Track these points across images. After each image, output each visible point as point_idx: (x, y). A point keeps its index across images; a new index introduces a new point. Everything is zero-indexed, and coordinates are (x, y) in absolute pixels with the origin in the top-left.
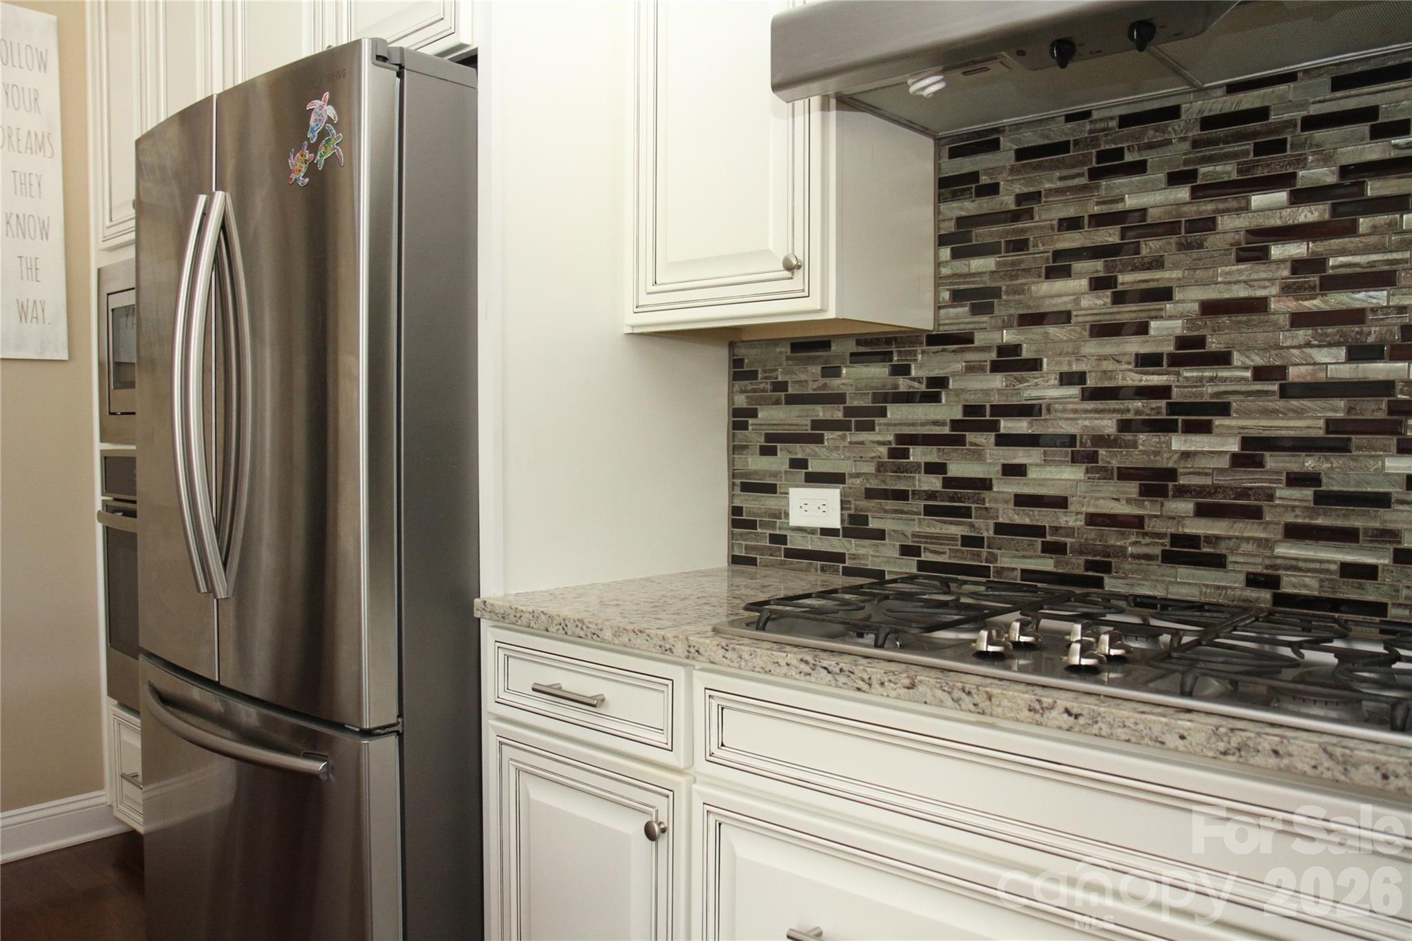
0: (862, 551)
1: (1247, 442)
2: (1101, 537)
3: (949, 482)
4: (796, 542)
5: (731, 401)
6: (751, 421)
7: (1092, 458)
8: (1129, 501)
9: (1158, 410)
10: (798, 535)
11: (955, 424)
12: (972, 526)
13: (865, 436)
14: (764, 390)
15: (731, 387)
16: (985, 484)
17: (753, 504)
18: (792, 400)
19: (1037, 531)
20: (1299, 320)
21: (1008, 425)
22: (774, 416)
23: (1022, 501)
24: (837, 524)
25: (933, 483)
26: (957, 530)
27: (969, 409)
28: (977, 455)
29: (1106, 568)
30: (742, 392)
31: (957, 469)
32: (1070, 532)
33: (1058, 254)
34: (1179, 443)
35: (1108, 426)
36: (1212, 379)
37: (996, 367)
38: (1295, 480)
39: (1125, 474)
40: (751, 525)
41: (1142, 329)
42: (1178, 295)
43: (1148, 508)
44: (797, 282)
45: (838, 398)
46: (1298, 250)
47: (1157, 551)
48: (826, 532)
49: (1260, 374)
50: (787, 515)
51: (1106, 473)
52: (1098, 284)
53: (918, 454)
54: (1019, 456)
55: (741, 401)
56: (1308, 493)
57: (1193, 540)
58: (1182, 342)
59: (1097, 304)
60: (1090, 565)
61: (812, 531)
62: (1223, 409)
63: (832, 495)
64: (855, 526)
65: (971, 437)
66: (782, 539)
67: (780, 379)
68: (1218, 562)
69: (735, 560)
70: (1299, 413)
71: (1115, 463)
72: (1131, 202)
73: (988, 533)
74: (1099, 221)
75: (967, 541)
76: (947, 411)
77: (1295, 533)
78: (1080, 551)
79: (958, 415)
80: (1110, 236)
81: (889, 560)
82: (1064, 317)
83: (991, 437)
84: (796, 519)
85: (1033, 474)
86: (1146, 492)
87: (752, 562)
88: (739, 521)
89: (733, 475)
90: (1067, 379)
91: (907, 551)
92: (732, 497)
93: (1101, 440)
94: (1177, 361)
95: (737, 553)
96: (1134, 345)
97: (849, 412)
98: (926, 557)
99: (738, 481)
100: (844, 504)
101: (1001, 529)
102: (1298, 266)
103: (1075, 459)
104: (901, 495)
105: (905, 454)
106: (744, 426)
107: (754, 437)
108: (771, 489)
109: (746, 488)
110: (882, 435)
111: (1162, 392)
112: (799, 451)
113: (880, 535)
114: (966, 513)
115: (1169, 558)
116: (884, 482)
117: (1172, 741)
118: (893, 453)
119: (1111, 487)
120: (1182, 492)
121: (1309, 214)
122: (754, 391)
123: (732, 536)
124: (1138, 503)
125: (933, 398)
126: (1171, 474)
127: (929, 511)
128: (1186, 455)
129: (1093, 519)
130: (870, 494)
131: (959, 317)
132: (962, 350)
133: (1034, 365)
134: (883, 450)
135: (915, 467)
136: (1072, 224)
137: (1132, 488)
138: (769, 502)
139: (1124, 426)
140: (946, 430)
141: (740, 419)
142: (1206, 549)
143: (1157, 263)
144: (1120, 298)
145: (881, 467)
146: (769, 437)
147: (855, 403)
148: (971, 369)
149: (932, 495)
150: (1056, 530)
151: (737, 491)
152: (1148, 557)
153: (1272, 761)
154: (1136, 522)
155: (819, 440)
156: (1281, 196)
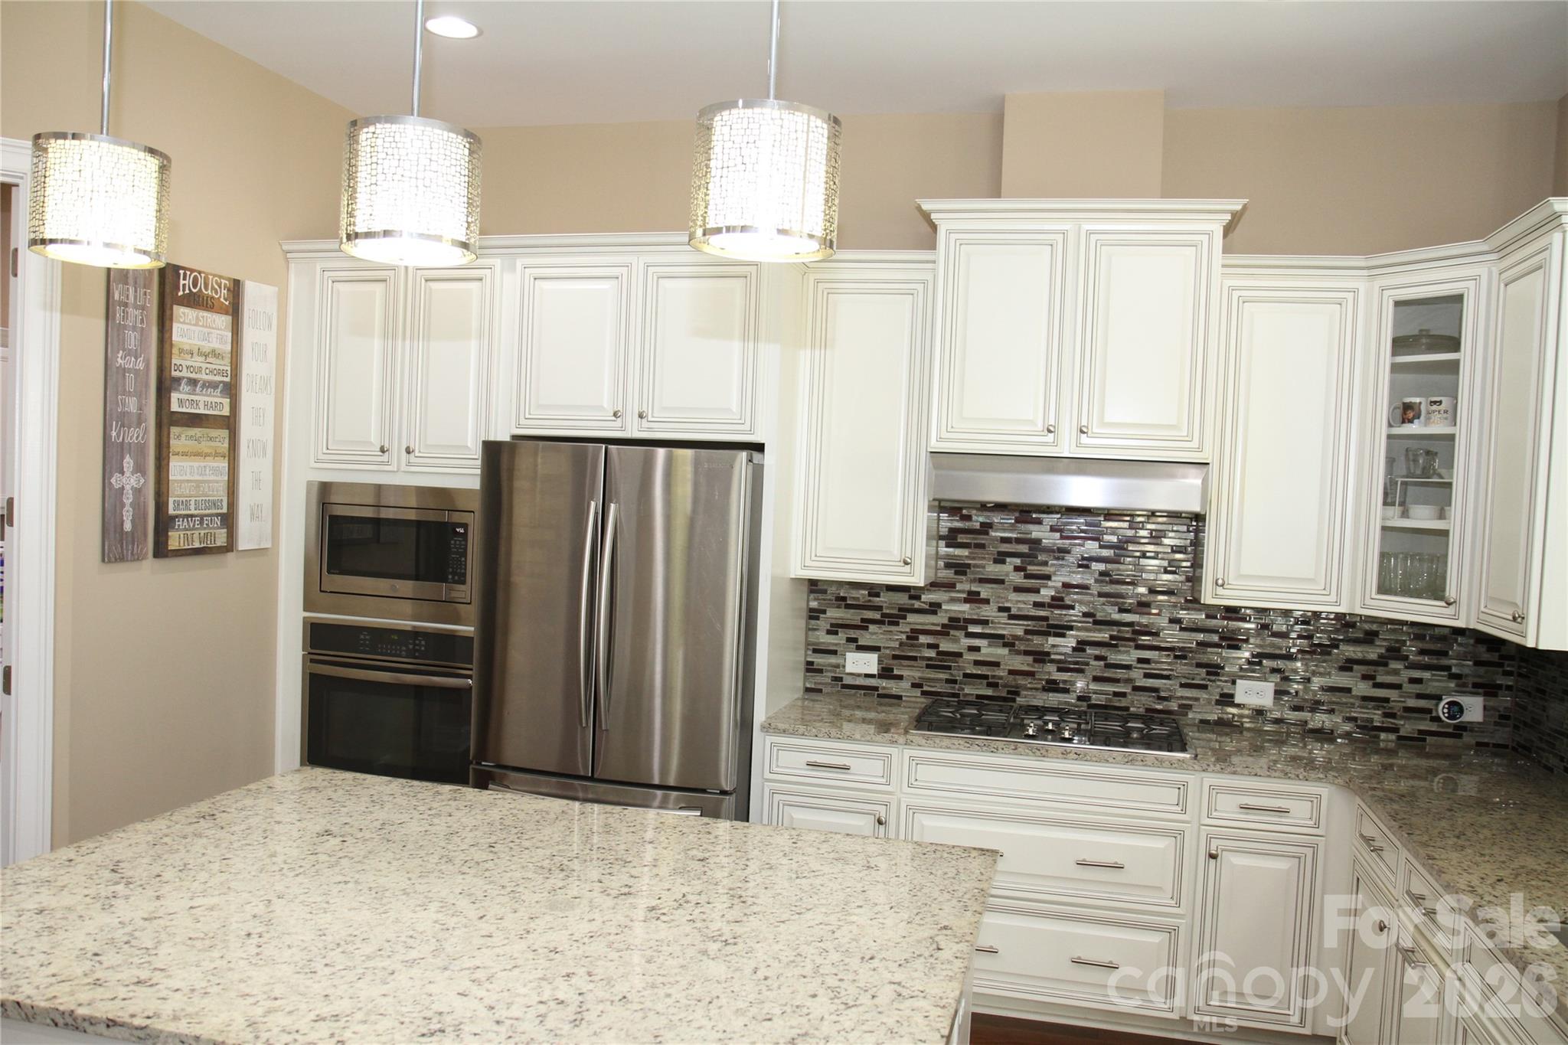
0: (889, 686)
1: (1079, 642)
2: (1015, 680)
3: (939, 653)
4: (848, 681)
5: (808, 605)
6: (822, 615)
7: (1012, 645)
8: (1028, 665)
9: (1042, 626)
10: (849, 677)
11: (944, 626)
12: (951, 674)
13: (893, 628)
14: (830, 600)
15: (808, 596)
16: (960, 655)
17: (819, 660)
18: (848, 607)
19: (985, 677)
20: (1100, 595)
21: (972, 629)
22: (835, 614)
23: (977, 663)
24: (876, 672)
25: (932, 653)
26: (943, 676)
27: (951, 619)
28: (956, 640)
29: (1017, 694)
30: (815, 599)
31: (945, 646)
32: (1001, 678)
33: (1000, 553)
34: (1052, 640)
35: (1020, 632)
36: (1065, 615)
37: (966, 601)
38: (1098, 658)
39: (1027, 653)
40: (820, 671)
41: (1037, 591)
42: (1053, 578)
43: (1036, 668)
44: (907, 568)
45: (879, 608)
46: (1101, 567)
47: (1040, 686)
48: (867, 676)
49: (1085, 615)
50: (844, 666)
51: (1018, 653)
52: (1017, 569)
53: (923, 639)
54: (976, 642)
55: (814, 604)
56: (1102, 663)
57: (1054, 682)
58: (1053, 598)
59: (1018, 579)
60: (1009, 692)
61: (859, 675)
62: (1071, 628)
63: (873, 658)
64: (886, 673)
65: (952, 632)
66: (841, 679)
67: (842, 595)
68: (1066, 691)
69: (808, 690)
70: (1100, 631)
71: (1022, 648)
72: (1034, 535)
73: (960, 678)
74: (1018, 541)
75: (948, 681)
76: (941, 619)
77: (1096, 679)
78: (1005, 686)
79: (946, 621)
80: (1024, 548)
81: (905, 690)
82: (1002, 582)
83: (963, 633)
84: (848, 669)
85: (983, 651)
86: (1035, 661)
87: (820, 691)
88: (810, 668)
89: (808, 644)
90: (1001, 609)
91: (914, 685)
92: (806, 655)
93: (1016, 637)
94: (1050, 606)
95: (808, 686)
96: (1033, 598)
97: (884, 615)
98: (925, 688)
99: (811, 648)
100: (880, 662)
101: (966, 675)
102: (1102, 574)
103: (1005, 645)
104: (914, 658)
105: (917, 639)
106: (817, 618)
107: (823, 624)
108: (835, 652)
109: (815, 651)
110: (904, 627)
111: (1046, 619)
112: (853, 634)
113: (900, 678)
114: (949, 668)
115: (1044, 689)
116: (903, 651)
117: (1111, 760)
118: (908, 638)
119: (1021, 658)
120: (1053, 661)
121: (1106, 553)
122: (824, 600)
123: (806, 679)
124: (1033, 666)
125: (935, 613)
126: (1048, 654)
127: (928, 666)
128: (1053, 646)
129: (1011, 672)
130: (895, 657)
131: (948, 574)
132: (949, 591)
133: (987, 601)
134: (904, 637)
135: (922, 645)
136: (1004, 540)
137: (1030, 659)
138: (832, 660)
139: (1027, 632)
140: (939, 628)
141: (814, 614)
142: (1061, 686)
143: (1045, 563)
144: (1027, 577)
145: (901, 644)
146: (832, 625)
147: (888, 611)
148: (953, 600)
149: (930, 659)
150: (994, 677)
151: (810, 652)
152: (1037, 689)
153: (1141, 763)
154: (1031, 674)
155: (866, 628)
156: (1096, 544)
